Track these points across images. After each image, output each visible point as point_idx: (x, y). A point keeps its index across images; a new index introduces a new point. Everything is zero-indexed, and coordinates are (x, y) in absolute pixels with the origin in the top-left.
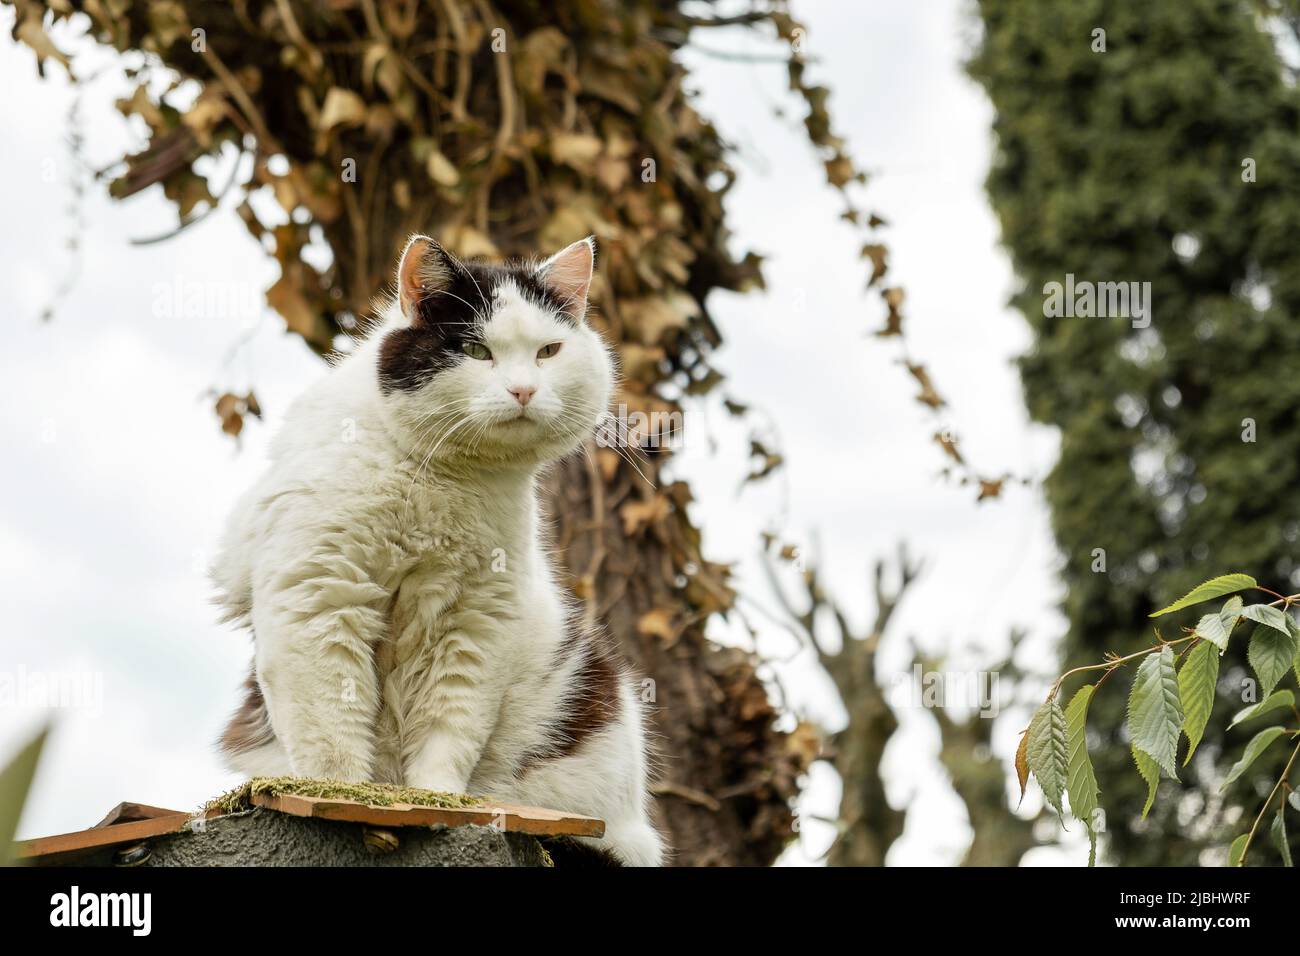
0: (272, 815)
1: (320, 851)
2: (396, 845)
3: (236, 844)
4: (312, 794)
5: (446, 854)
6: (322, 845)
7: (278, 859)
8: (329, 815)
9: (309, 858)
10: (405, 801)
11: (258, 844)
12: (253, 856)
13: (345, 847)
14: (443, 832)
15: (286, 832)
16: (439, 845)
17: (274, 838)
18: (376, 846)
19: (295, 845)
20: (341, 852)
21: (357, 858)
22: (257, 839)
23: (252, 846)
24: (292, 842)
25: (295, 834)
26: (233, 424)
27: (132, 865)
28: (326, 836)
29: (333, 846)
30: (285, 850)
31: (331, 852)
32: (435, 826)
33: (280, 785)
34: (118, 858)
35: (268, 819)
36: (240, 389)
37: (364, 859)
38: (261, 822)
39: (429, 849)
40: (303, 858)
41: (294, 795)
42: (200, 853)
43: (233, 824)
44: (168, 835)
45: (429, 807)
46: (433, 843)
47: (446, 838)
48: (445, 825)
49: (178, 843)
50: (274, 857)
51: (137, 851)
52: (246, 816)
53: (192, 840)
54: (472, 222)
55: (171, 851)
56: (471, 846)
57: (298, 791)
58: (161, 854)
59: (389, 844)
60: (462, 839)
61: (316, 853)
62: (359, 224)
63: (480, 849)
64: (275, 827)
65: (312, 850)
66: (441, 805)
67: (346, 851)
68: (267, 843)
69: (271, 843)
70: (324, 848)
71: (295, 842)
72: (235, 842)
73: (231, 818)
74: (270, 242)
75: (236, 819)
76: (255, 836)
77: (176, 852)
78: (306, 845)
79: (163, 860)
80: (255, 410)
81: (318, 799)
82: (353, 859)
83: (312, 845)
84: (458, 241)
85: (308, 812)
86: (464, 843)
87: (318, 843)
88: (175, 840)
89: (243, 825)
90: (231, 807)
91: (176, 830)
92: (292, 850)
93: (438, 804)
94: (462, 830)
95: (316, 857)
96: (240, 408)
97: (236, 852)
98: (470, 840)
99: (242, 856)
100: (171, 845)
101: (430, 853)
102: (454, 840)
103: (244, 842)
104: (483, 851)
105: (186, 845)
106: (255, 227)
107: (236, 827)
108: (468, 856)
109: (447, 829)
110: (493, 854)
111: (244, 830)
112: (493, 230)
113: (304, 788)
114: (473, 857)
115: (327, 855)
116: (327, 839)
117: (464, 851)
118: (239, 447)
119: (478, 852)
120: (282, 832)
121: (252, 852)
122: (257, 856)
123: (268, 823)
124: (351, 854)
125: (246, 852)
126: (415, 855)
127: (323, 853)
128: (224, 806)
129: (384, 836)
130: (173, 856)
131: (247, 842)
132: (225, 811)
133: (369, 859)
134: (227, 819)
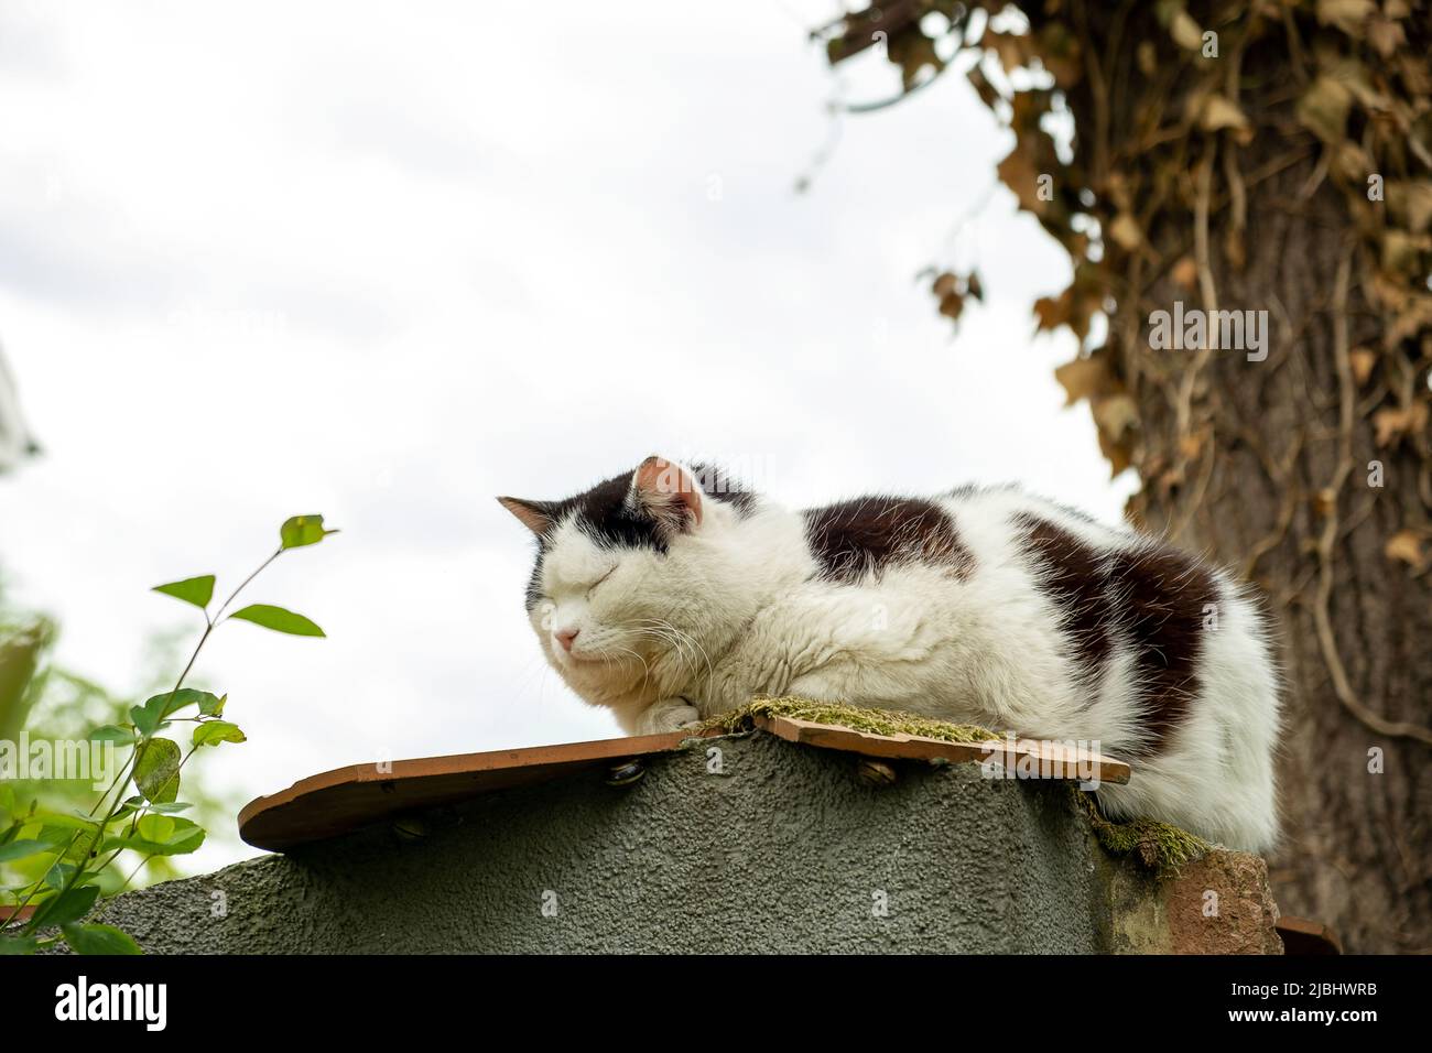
0: (771, 738)
1: (817, 779)
2: (892, 778)
3: (732, 767)
4: (807, 717)
5: (946, 792)
6: (820, 773)
7: (773, 785)
8: (816, 742)
9: (805, 786)
10: (908, 731)
11: (755, 768)
12: (748, 780)
13: (842, 777)
14: (944, 767)
15: (784, 757)
16: (939, 781)
17: (772, 762)
18: (869, 778)
19: (792, 772)
20: (839, 782)
21: (854, 790)
22: (753, 763)
23: (749, 770)
24: (789, 768)
25: (793, 760)
26: (951, 305)
27: (621, 782)
28: (825, 764)
29: (830, 774)
30: (781, 776)
31: (828, 781)
32: (935, 760)
33: (777, 706)
34: (610, 775)
35: (767, 742)
36: (962, 269)
37: (861, 791)
38: (760, 745)
39: (928, 785)
40: (798, 786)
41: (789, 719)
42: (695, 774)
43: (730, 745)
44: (662, 752)
45: (933, 740)
46: (934, 778)
47: (947, 774)
48: (947, 760)
49: (673, 762)
50: (770, 783)
51: (629, 768)
52: (744, 738)
53: (688, 760)
54: (1221, 91)
55: (666, 770)
56: (972, 785)
57: (794, 714)
58: (656, 773)
59: (883, 776)
60: (964, 777)
61: (813, 782)
62: (1100, 91)
63: (982, 788)
64: (773, 751)
65: (809, 777)
66: (946, 738)
67: (843, 781)
68: (763, 767)
69: (768, 767)
70: (822, 777)
71: (792, 769)
72: (731, 764)
73: (728, 739)
74: (1005, 112)
75: (734, 740)
76: (752, 759)
77: (672, 771)
78: (803, 772)
79: (658, 779)
80: (975, 290)
81: (812, 725)
82: (850, 790)
83: (809, 773)
84: (1204, 111)
85: (795, 738)
86: (966, 781)
87: (816, 771)
88: (671, 758)
89: (741, 746)
90: (732, 727)
91: (672, 748)
92: (788, 776)
93: (943, 737)
94: (965, 767)
95: (812, 786)
96: (961, 287)
97: (731, 775)
98: (972, 778)
99: (737, 780)
100: (667, 764)
101: (929, 789)
102: (955, 777)
103: (739, 766)
104: (985, 791)
105: (681, 765)
106: (987, 93)
107: (733, 749)
108: (969, 795)
109: (949, 764)
110: (996, 795)
111: (741, 753)
112: (1245, 99)
113: (801, 711)
114: (974, 797)
115: (823, 783)
116: (826, 768)
117: (965, 790)
118: (956, 330)
119: (979, 791)
120: (779, 756)
121: (747, 776)
122: (753, 780)
123: (766, 746)
124: (848, 785)
125: (742, 775)
126: (914, 790)
127: (820, 782)
128: (726, 726)
129: (878, 768)
130: (668, 775)
131: (744, 765)
132: (726, 731)
133: (866, 792)
134: (724, 739)
